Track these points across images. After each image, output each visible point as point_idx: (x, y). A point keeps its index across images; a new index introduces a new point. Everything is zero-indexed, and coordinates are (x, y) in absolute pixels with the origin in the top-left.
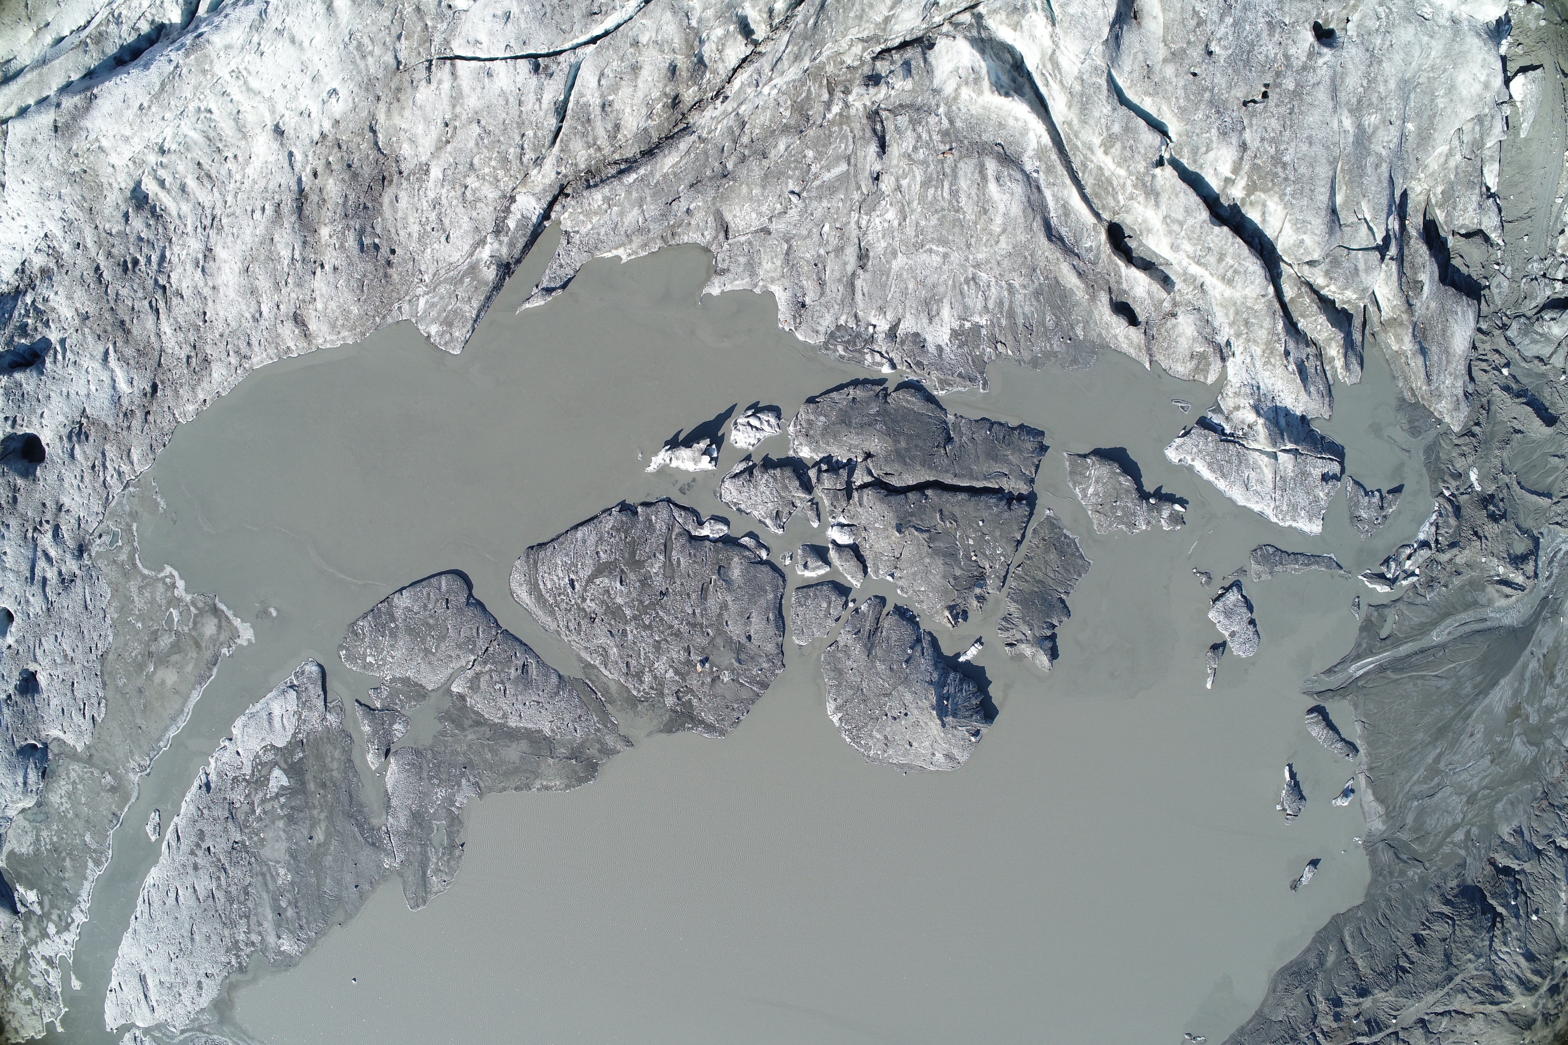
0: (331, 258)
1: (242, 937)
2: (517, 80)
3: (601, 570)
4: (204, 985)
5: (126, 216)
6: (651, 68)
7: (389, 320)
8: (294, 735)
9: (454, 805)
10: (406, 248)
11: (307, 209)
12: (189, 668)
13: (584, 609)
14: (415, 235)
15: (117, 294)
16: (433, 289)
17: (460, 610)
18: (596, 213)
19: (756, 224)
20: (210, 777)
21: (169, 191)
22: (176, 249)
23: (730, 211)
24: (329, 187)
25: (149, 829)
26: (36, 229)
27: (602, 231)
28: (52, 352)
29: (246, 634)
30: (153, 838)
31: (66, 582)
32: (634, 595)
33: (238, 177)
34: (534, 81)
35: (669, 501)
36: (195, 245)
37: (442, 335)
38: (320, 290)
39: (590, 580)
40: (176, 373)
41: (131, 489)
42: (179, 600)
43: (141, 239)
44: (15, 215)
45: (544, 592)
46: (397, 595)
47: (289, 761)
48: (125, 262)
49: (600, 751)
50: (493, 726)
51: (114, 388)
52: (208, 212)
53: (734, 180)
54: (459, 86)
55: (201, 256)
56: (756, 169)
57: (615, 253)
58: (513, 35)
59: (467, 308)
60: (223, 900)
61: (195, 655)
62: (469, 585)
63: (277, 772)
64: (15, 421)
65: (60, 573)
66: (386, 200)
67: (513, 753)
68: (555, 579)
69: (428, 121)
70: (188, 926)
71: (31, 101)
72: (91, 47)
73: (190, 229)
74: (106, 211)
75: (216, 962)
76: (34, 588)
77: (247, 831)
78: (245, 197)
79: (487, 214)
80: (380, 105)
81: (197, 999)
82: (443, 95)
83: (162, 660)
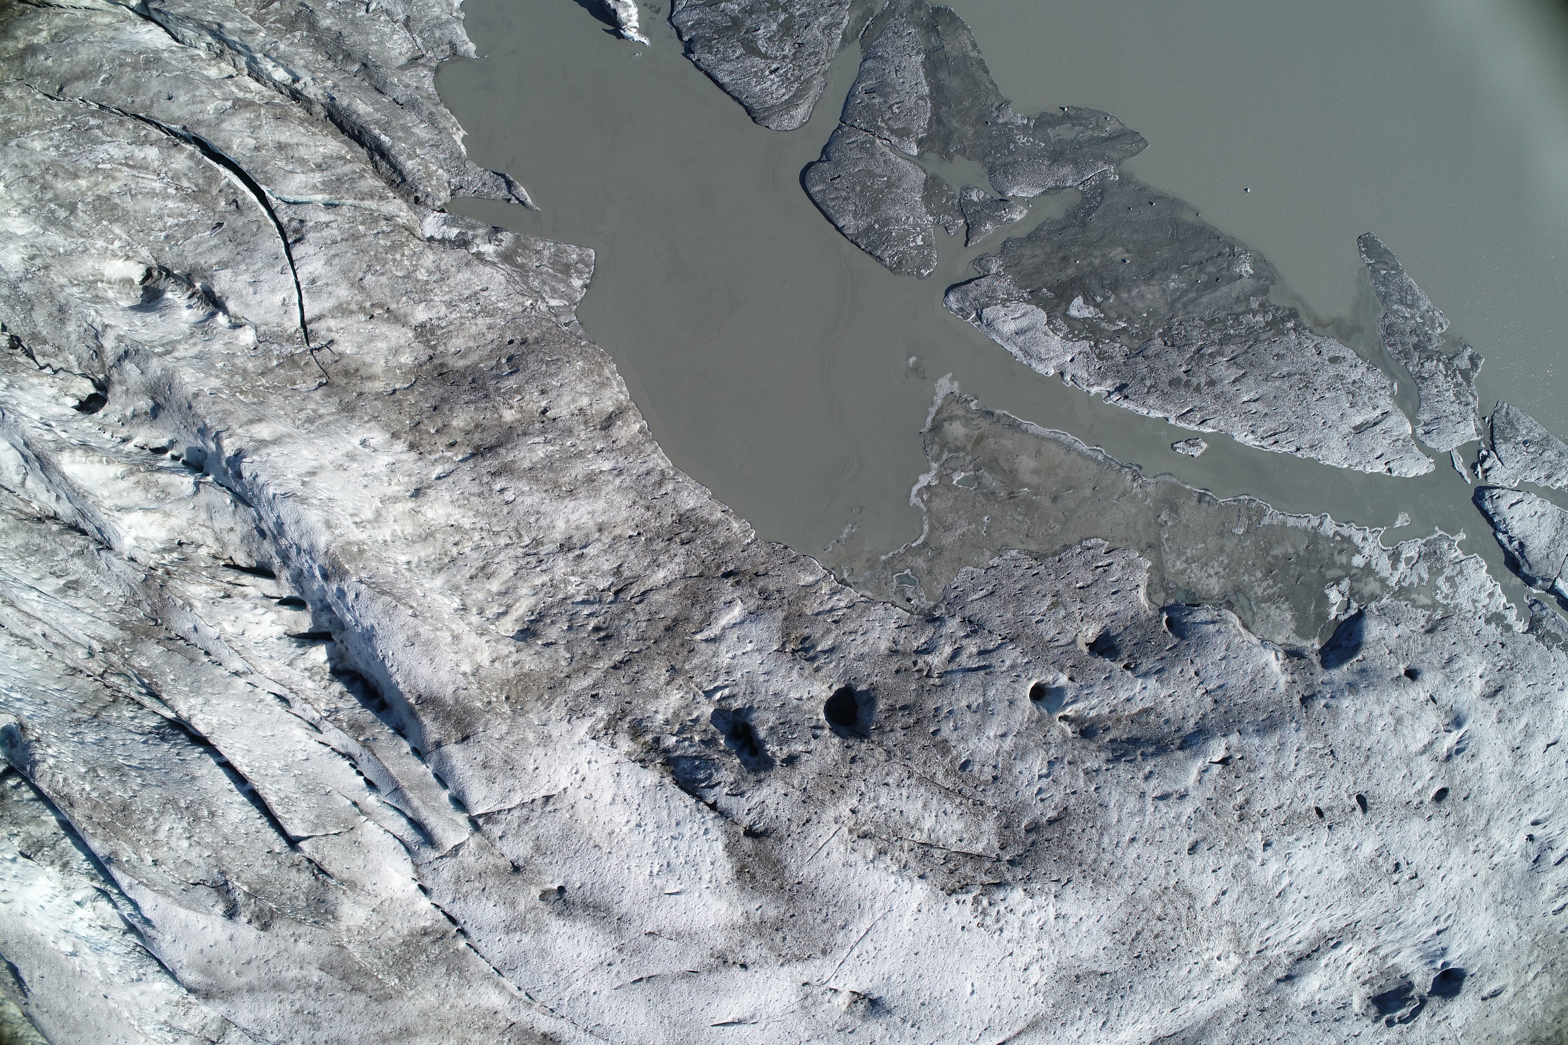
0: (535, 402)
1: (1259, 318)
2: (312, 252)
3: (752, 50)
4: (1332, 354)
5: (547, 645)
6: (277, 133)
7: (580, 332)
8: (1028, 302)
9: (1027, 125)
10: (504, 328)
11: (491, 440)
12: (1007, 443)
13: (794, 54)
14: (489, 320)
15: (638, 640)
16: (538, 295)
17: (838, 164)
18: (427, 167)
19: (404, 33)
20: (1111, 389)
21: (509, 606)
22: (571, 590)
23: (397, 59)
24: (462, 424)
25: (1197, 452)
26: (588, 751)
27: (441, 156)
28: (723, 704)
29: (945, 386)
30: (1204, 445)
31: (974, 626)
32: (765, 16)
33: (477, 536)
34: (311, 236)
35: (670, 19)
36: (561, 566)
37: (580, 273)
38: (568, 404)
39: (765, 56)
40: (703, 553)
41: (846, 576)
42: (940, 476)
43: (570, 628)
44: (578, 777)
45: (791, 94)
46: (846, 232)
47: (1056, 301)
48: (599, 640)
49: (920, 9)
50: (936, 107)
51: (742, 622)
52: (522, 562)
53: (367, 55)
54: (330, 311)
55: (571, 556)
56: (353, 39)
57: (459, 143)
58: (271, 271)
59: (546, 253)
60: (1233, 347)
61: (991, 440)
62: (810, 165)
63: (1073, 312)
64: (816, 727)
65: (967, 636)
66: (461, 364)
67: (953, 83)
68: (774, 87)
69: (372, 339)
70: (1278, 383)
71: (445, 795)
72: (368, 734)
73: (545, 578)
74: (547, 666)
75: (1300, 344)
76: (994, 662)
77: (1148, 333)
78: (495, 520)
79: (449, 258)
80: (367, 390)
81: (1350, 361)
82: (342, 325)
83: (1011, 477)
